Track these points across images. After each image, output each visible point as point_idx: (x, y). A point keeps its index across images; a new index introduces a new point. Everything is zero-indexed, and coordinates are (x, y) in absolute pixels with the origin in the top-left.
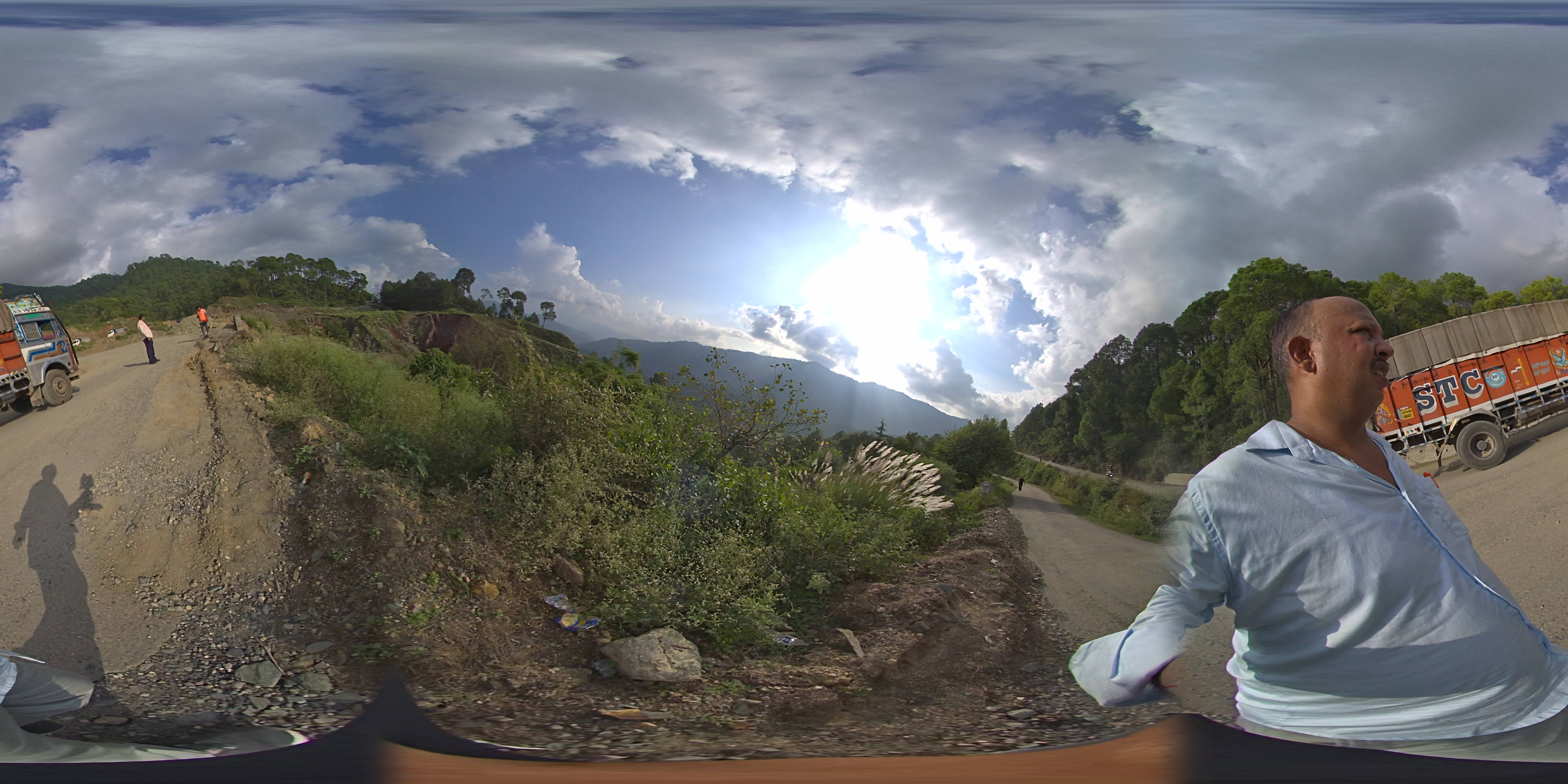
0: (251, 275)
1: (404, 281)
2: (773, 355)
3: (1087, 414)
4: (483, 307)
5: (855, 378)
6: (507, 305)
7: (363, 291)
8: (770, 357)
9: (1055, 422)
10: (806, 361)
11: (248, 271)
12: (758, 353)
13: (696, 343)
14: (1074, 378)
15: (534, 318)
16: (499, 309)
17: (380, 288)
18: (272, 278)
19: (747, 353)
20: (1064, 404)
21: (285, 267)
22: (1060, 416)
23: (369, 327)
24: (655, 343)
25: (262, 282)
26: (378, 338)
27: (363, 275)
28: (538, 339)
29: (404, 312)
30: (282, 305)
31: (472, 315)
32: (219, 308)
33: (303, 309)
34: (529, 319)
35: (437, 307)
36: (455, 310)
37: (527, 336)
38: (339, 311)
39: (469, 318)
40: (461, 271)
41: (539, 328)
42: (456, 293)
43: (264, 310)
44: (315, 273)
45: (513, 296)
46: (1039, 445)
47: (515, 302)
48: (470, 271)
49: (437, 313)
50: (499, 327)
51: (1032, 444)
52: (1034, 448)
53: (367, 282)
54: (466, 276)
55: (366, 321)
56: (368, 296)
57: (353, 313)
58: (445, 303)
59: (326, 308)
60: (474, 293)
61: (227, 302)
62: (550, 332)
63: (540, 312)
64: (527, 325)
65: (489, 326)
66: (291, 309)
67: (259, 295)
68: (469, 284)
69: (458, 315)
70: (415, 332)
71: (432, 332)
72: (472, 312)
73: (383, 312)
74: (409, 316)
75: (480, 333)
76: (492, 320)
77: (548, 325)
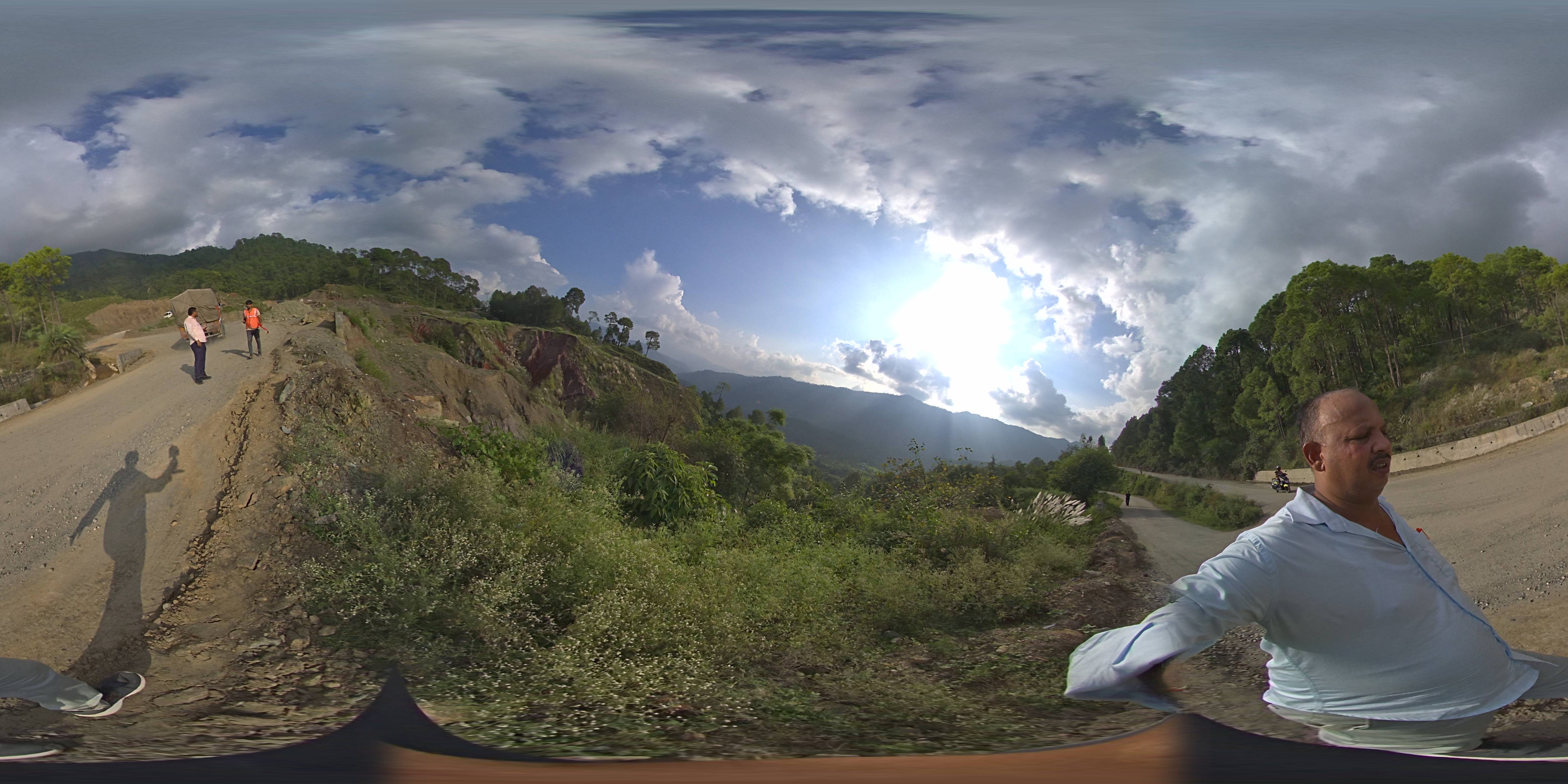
0: (362, 264)
1: (514, 293)
2: (865, 390)
3: (1180, 424)
4: (588, 329)
5: (949, 408)
6: (613, 330)
7: (473, 297)
8: (863, 392)
9: (1151, 433)
10: (899, 394)
11: (360, 259)
12: (851, 388)
13: (789, 379)
14: (1163, 390)
15: (638, 346)
16: (604, 333)
17: (490, 296)
18: (383, 271)
19: (841, 388)
20: (1157, 416)
21: (399, 262)
22: (1154, 428)
24: (751, 378)
25: (371, 272)
26: (483, 349)
27: (476, 281)
28: (639, 368)
29: (510, 324)
30: (389, 300)
31: (578, 336)
32: (324, 294)
33: (410, 306)
34: (633, 347)
35: (543, 324)
36: (561, 330)
37: (630, 365)
38: (446, 313)
39: (574, 339)
40: (572, 290)
41: (642, 358)
42: (564, 313)
43: (369, 303)
44: (429, 272)
45: (620, 322)
46: (1138, 458)
47: (621, 328)
48: (580, 291)
49: (543, 330)
50: (603, 352)
51: (1131, 458)
52: (1133, 461)
53: (478, 289)
54: (576, 296)
55: (473, 329)
56: (478, 304)
57: (460, 318)
58: (552, 321)
59: (433, 309)
60: (582, 314)
61: (333, 289)
62: (653, 362)
63: (644, 341)
64: (629, 353)
65: (594, 349)
66: (398, 306)
67: (367, 287)
68: (578, 304)
69: (564, 334)
70: (519, 346)
71: (536, 349)
72: (577, 334)
73: (490, 322)
74: (515, 329)
75: (584, 356)
76: (597, 344)
77: (651, 355)
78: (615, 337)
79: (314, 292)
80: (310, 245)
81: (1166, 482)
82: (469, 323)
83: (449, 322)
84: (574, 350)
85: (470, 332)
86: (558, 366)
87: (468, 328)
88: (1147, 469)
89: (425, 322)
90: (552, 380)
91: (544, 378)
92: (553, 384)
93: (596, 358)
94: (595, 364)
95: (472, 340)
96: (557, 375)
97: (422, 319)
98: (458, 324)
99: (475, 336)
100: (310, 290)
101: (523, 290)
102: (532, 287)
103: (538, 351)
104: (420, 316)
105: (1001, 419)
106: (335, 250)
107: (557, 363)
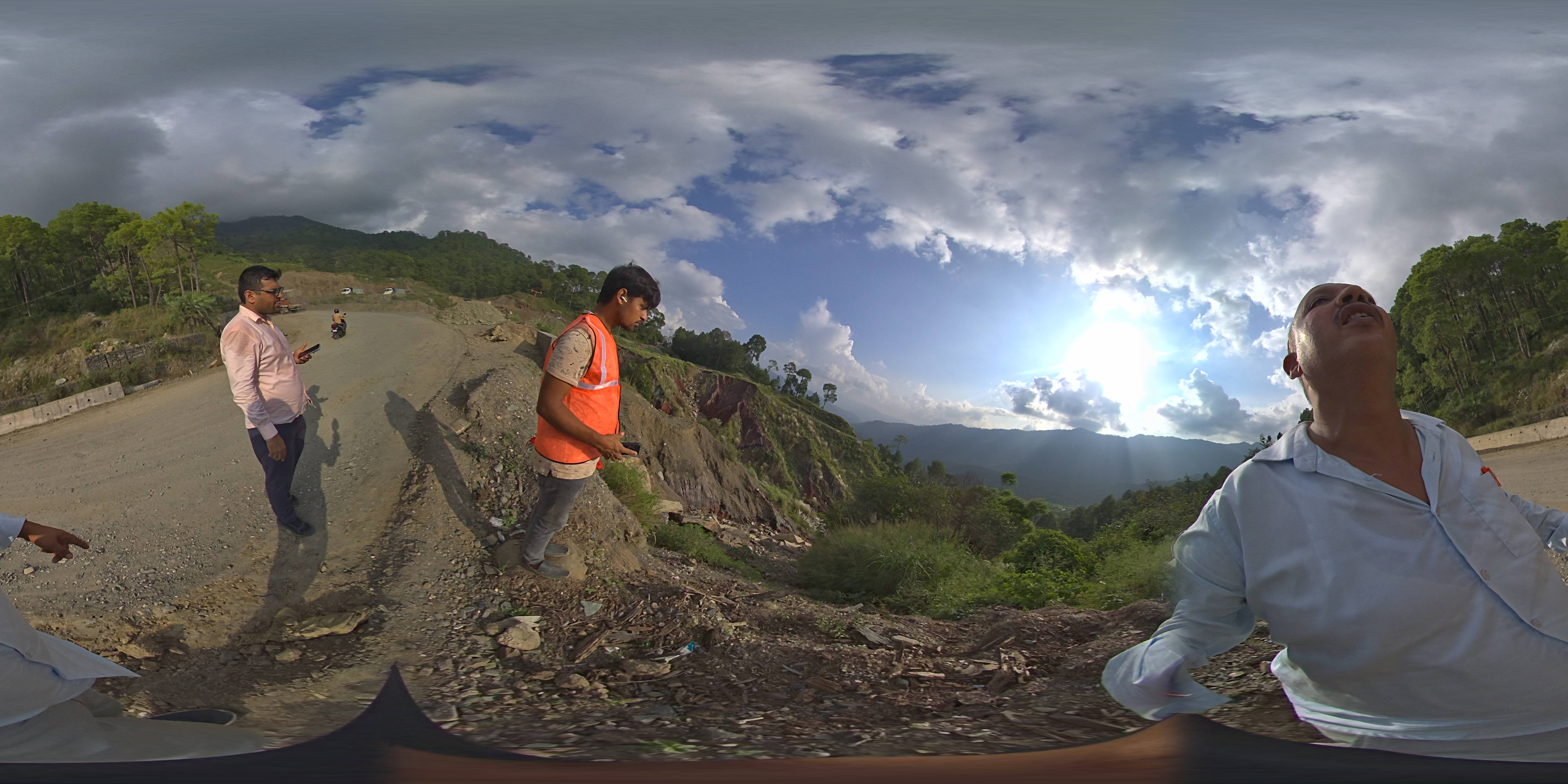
1: (697, 333)
2: (1037, 429)
4: (768, 378)
5: (1124, 434)
6: (791, 380)
7: (658, 331)
8: (1033, 431)
10: (1071, 429)
11: (556, 275)
13: (961, 425)
15: (815, 398)
16: (783, 383)
17: (674, 332)
18: (576, 289)
19: (1011, 430)
21: (593, 283)
23: (657, 373)
24: (922, 427)
25: (564, 289)
26: (663, 387)
27: (662, 315)
28: (817, 421)
29: (692, 364)
31: (758, 385)
34: (810, 399)
35: (724, 368)
36: (741, 376)
37: (807, 416)
39: (754, 387)
40: (755, 337)
41: (819, 410)
42: (745, 359)
45: (799, 373)
47: (799, 379)
48: (762, 339)
49: (724, 375)
50: (781, 403)
53: (664, 324)
54: (758, 343)
55: (656, 364)
56: (661, 338)
57: (645, 352)
58: (733, 366)
60: (763, 361)
62: (830, 414)
63: (822, 394)
64: (807, 405)
65: (773, 400)
68: (759, 352)
69: (744, 382)
70: (698, 389)
71: (715, 393)
72: (757, 382)
73: (672, 359)
74: (696, 370)
75: (763, 405)
76: (776, 394)
77: (828, 407)
78: (793, 388)
80: (510, 249)
82: (651, 357)
83: (633, 354)
84: (754, 399)
85: (653, 367)
86: (738, 413)
87: (652, 363)
90: (731, 427)
91: (723, 424)
92: (731, 432)
93: (775, 408)
94: (774, 414)
95: (654, 376)
96: (736, 423)
99: (658, 370)
101: (707, 331)
102: (716, 329)
103: (717, 396)
106: (533, 260)
107: (736, 411)
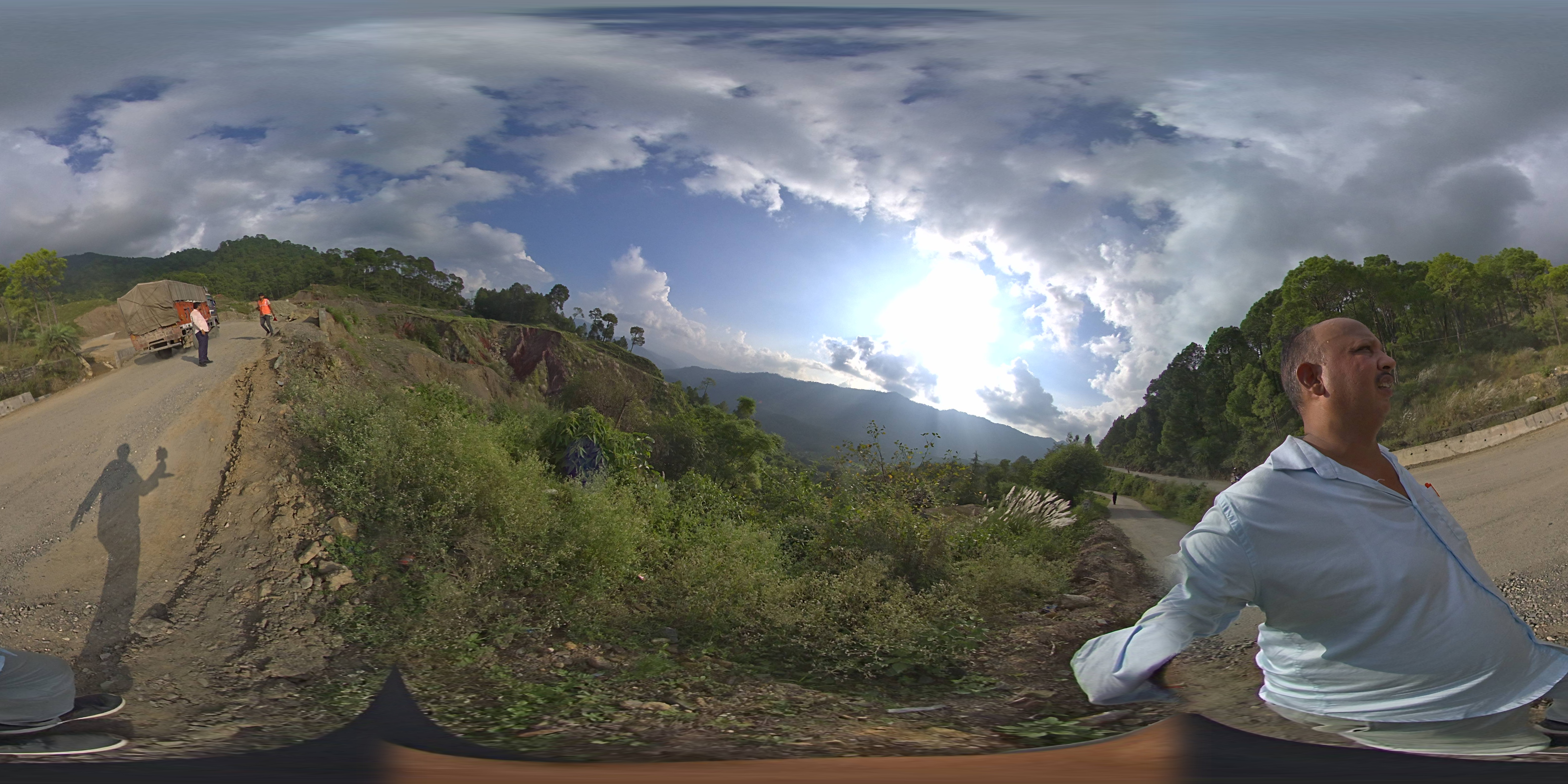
0: (346, 265)
1: (499, 291)
2: (852, 387)
3: (1167, 423)
4: (573, 325)
5: (935, 406)
6: (597, 326)
7: (457, 295)
8: (850, 389)
9: (1138, 434)
10: (886, 391)
11: (344, 259)
12: (837, 384)
13: (776, 375)
14: (1151, 389)
15: (623, 342)
16: (589, 329)
17: (475, 294)
18: (367, 271)
19: (827, 385)
20: (1144, 415)
21: (383, 261)
22: (1142, 427)
24: (737, 374)
25: (356, 273)
26: (468, 346)
27: (460, 279)
28: (624, 364)
29: (495, 321)
30: (374, 299)
31: (562, 333)
32: (309, 294)
33: (394, 305)
34: (618, 343)
35: (528, 321)
36: (545, 326)
37: (615, 360)
38: (430, 312)
39: (559, 335)
40: (556, 287)
41: (626, 353)
42: (549, 310)
43: (354, 302)
44: (413, 271)
45: (604, 318)
46: (1125, 457)
47: (606, 324)
48: (565, 288)
49: (528, 327)
50: (587, 348)
51: (1118, 457)
52: (1121, 461)
53: (463, 287)
54: (560, 292)
55: (458, 326)
56: (462, 301)
57: (444, 316)
58: (537, 318)
59: (418, 308)
60: (567, 310)
61: (318, 289)
62: (637, 357)
63: (629, 337)
64: (614, 349)
65: (579, 345)
66: (382, 305)
67: (351, 286)
68: (562, 301)
69: (548, 330)
70: (504, 343)
71: (520, 346)
72: (562, 330)
73: (475, 319)
74: (500, 326)
75: (569, 352)
76: (581, 340)
77: (636, 351)
78: (600, 333)
79: (299, 292)
80: (294, 245)
81: (1154, 481)
82: (453, 321)
83: (434, 320)
84: (559, 346)
85: (455, 329)
86: (543, 362)
87: (453, 326)
88: (1134, 468)
89: (410, 320)
90: (537, 376)
91: (529, 374)
92: (537, 380)
93: (580, 354)
94: (580, 359)
95: (457, 338)
96: (541, 371)
97: (407, 318)
98: (442, 321)
99: (459, 333)
100: (296, 291)
101: (507, 287)
102: (517, 284)
103: (523, 347)
104: (404, 314)
105: (988, 418)
106: (319, 251)
107: (541, 360)
